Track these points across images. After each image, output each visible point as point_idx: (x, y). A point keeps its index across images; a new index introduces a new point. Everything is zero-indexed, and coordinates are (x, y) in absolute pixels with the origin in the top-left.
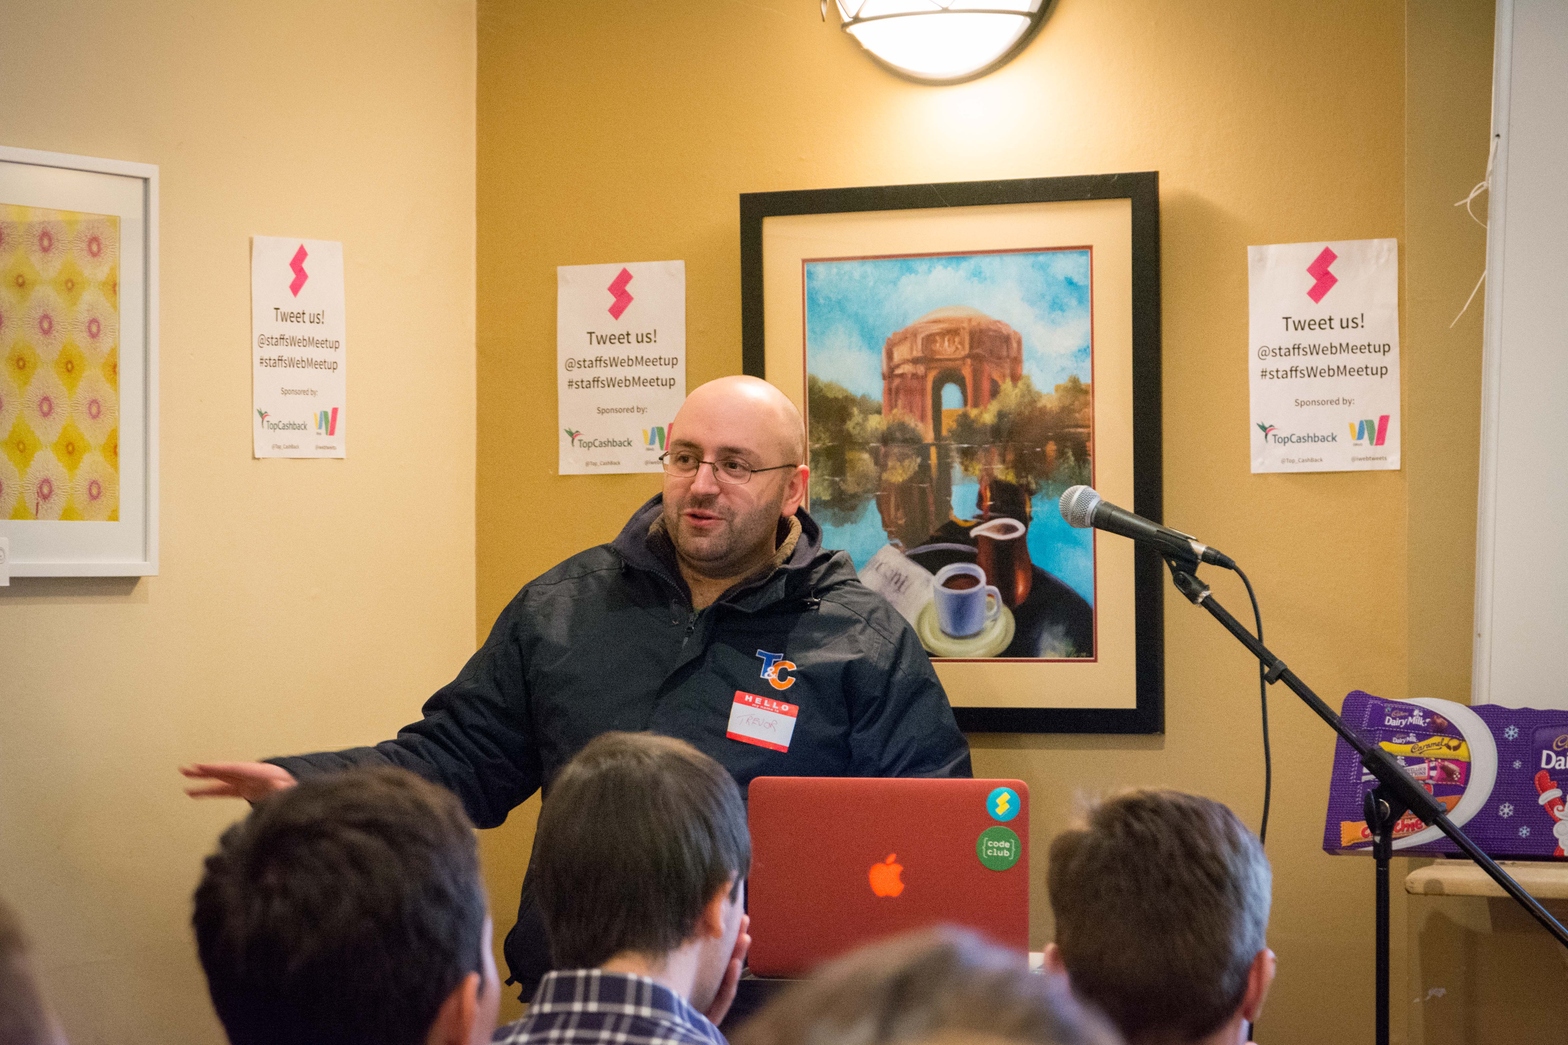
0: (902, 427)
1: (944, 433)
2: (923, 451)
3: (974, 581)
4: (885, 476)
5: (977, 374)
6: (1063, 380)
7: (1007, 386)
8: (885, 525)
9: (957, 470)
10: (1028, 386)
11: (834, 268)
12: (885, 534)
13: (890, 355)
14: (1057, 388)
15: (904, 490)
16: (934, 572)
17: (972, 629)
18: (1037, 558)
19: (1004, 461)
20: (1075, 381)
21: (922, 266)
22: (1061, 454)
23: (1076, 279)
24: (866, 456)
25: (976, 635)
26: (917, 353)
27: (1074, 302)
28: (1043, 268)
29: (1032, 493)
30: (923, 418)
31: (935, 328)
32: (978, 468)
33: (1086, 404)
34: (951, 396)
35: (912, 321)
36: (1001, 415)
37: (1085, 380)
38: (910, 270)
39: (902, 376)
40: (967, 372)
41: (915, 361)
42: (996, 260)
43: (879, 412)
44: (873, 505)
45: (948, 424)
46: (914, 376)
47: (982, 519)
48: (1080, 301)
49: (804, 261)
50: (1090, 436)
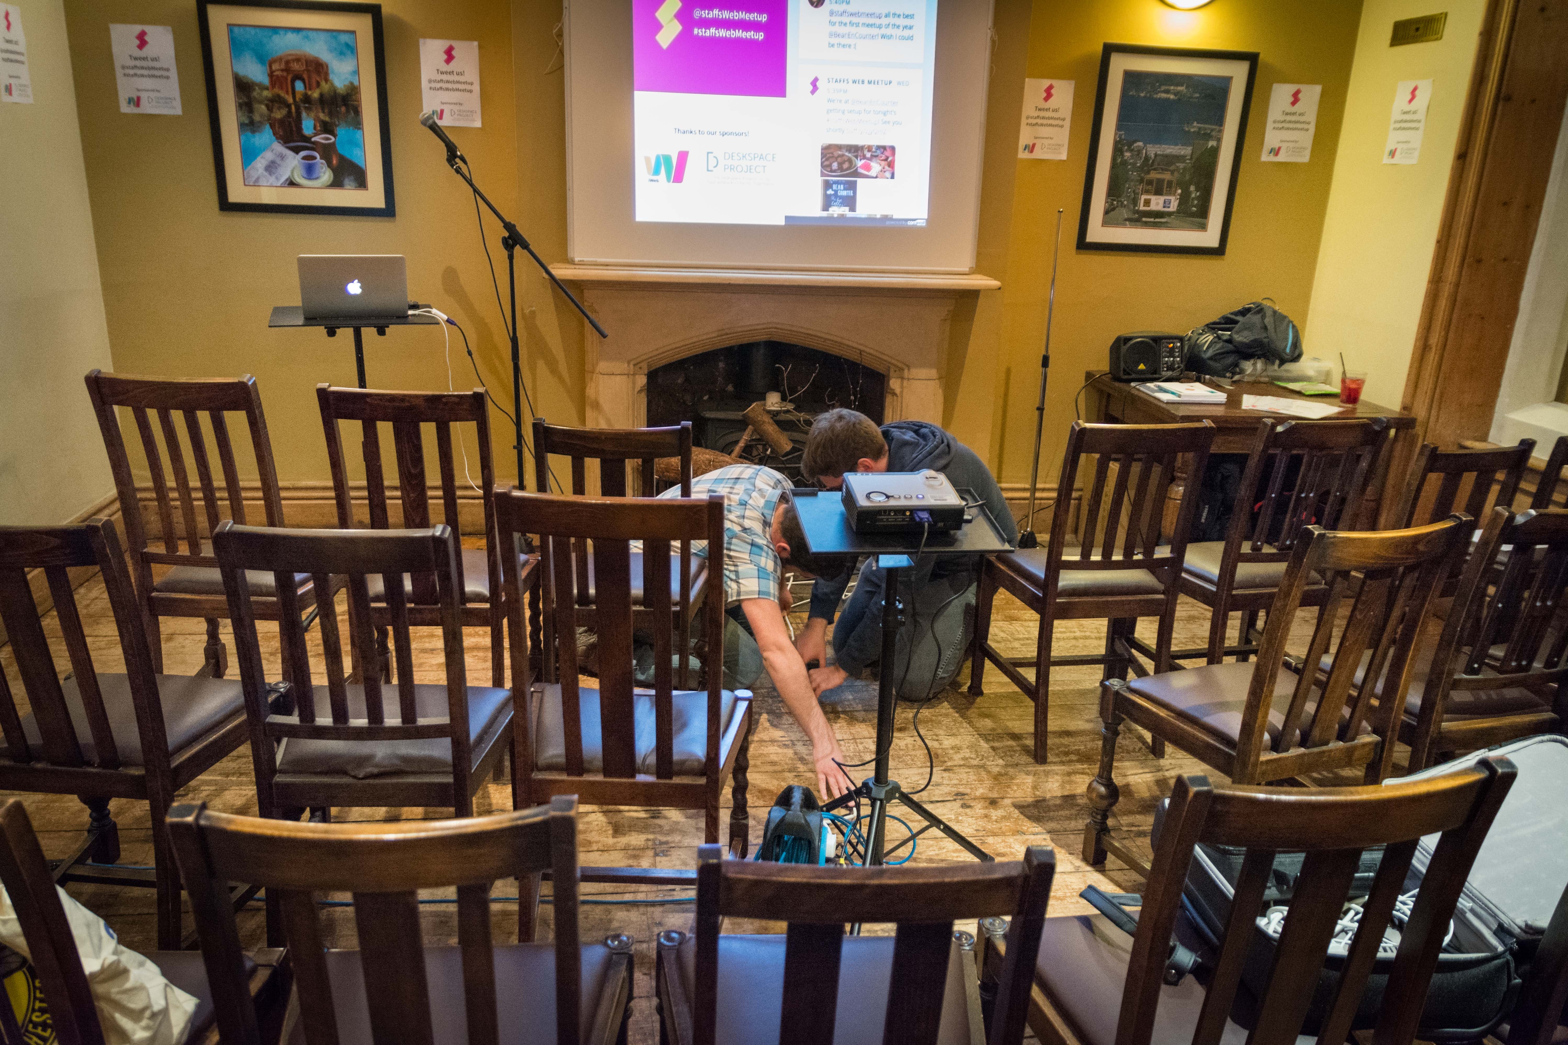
0: (279, 96)
1: (297, 99)
2: (289, 106)
3: (315, 158)
4: (273, 115)
5: (309, 78)
6: (347, 83)
7: (323, 83)
8: (274, 134)
9: (304, 115)
10: (332, 84)
11: (242, 29)
12: (274, 138)
13: (270, 67)
14: (345, 86)
15: (282, 122)
16: (297, 153)
17: (314, 176)
18: (340, 150)
19: (323, 112)
20: (352, 83)
21: (282, 32)
22: (348, 111)
23: (350, 43)
24: (263, 107)
25: (317, 178)
26: (283, 66)
27: (349, 52)
28: (335, 38)
29: (336, 126)
30: (287, 93)
31: (290, 58)
32: (313, 114)
33: (357, 93)
34: (299, 86)
35: (280, 53)
36: (322, 95)
37: (356, 83)
38: (276, 33)
39: (277, 76)
40: (305, 76)
41: (282, 70)
42: (314, 33)
43: (267, 89)
44: (268, 126)
45: (298, 97)
46: (282, 76)
47: (316, 135)
48: (352, 52)
49: (228, 25)
50: (360, 105)
